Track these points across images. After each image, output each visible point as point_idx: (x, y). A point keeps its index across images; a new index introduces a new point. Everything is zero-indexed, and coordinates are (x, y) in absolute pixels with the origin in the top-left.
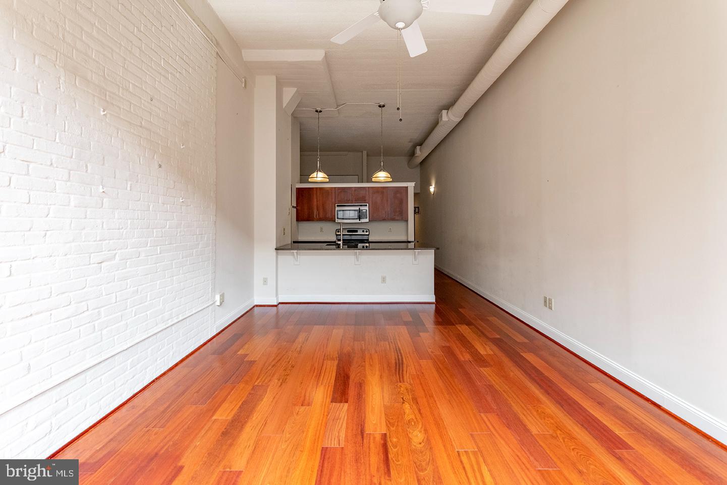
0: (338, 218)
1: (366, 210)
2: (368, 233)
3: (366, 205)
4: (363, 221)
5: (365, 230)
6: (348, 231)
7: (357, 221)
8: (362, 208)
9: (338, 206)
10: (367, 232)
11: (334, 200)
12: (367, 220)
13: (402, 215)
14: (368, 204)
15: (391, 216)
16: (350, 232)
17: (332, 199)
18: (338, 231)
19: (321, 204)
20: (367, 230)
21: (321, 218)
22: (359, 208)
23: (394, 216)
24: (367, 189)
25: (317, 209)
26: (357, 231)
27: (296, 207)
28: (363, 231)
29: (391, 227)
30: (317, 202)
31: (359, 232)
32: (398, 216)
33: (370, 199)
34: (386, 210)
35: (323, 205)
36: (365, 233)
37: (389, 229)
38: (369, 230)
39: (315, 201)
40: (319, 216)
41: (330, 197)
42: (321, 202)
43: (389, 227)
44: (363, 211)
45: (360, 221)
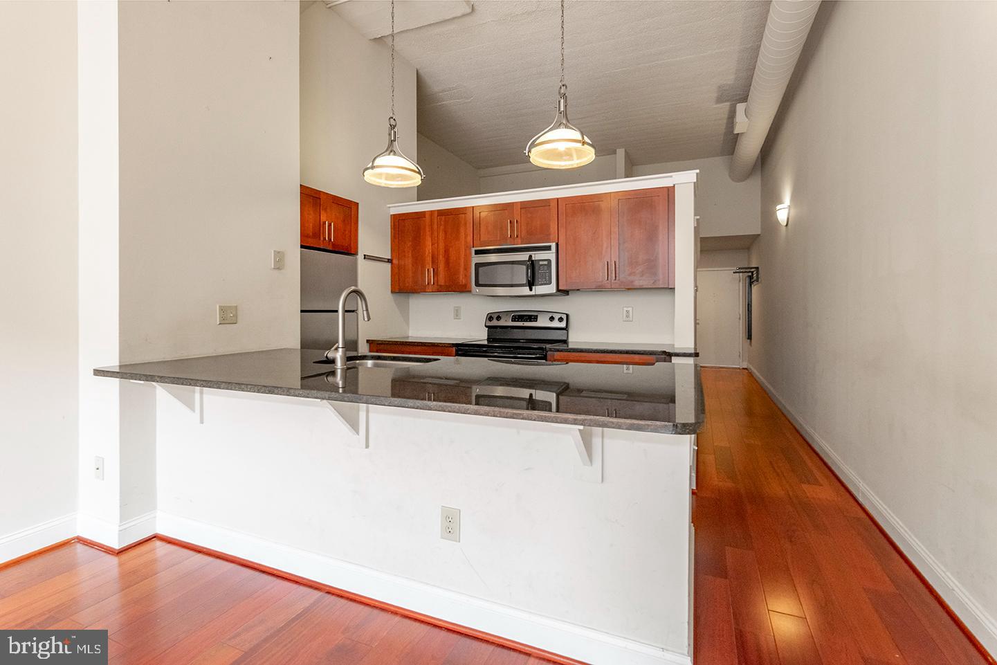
0: (477, 284)
1: (549, 261)
2: (563, 325)
3: (549, 248)
4: (539, 289)
5: (557, 317)
6: (513, 320)
7: (525, 291)
8: (538, 256)
9: (477, 252)
10: (561, 320)
11: (470, 238)
12: (552, 288)
13: (655, 274)
14: (553, 245)
15: (622, 276)
16: (518, 321)
17: (466, 237)
18: (490, 318)
19: (441, 251)
20: (559, 316)
21: (441, 286)
22: (531, 256)
23: (630, 275)
24: (554, 204)
25: (433, 262)
26: (537, 319)
27: (389, 261)
28: (552, 319)
29: (630, 309)
30: (432, 245)
31: (543, 322)
32: (642, 276)
33: (562, 231)
34: (607, 259)
35: (446, 251)
36: (556, 324)
37: (625, 312)
38: (567, 315)
39: (429, 243)
40: (436, 279)
41: (462, 230)
42: (442, 246)
43: (625, 309)
44: (541, 263)
45: (531, 290)
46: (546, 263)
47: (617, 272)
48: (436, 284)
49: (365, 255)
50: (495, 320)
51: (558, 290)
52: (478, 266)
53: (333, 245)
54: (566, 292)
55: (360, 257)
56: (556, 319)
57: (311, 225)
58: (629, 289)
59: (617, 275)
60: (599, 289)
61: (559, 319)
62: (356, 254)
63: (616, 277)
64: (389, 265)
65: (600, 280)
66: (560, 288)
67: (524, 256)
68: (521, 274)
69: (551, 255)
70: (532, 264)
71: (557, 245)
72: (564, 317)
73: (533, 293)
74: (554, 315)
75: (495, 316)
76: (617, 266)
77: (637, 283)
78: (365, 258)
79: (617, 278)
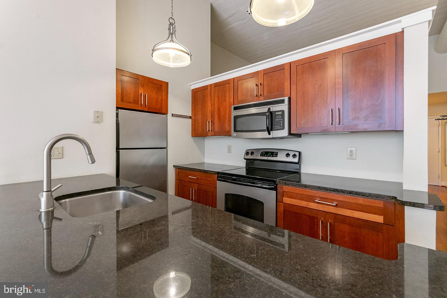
0: (235, 131)
1: (283, 112)
2: (296, 160)
3: (283, 101)
4: (275, 134)
5: (292, 154)
6: (262, 155)
7: (265, 134)
8: (274, 108)
9: (235, 108)
10: (294, 156)
11: (232, 100)
12: (284, 133)
13: (380, 118)
14: (286, 99)
15: (346, 121)
16: (264, 156)
17: (229, 99)
18: (247, 153)
19: (216, 109)
20: (294, 153)
21: (216, 132)
22: (269, 109)
23: (354, 119)
24: (287, 68)
25: (212, 117)
26: (277, 155)
27: (190, 117)
28: (288, 155)
29: (354, 149)
30: (211, 106)
31: (281, 157)
32: (366, 120)
33: (294, 87)
34: (331, 106)
35: (219, 109)
36: (290, 159)
37: (349, 151)
38: (300, 153)
39: (209, 105)
40: (213, 127)
41: (227, 95)
42: (216, 106)
43: (349, 149)
44: (277, 113)
45: (269, 134)
46: (280, 113)
47: (341, 118)
48: (213, 131)
49: (172, 114)
50: (250, 154)
51: (290, 134)
52: (236, 117)
53: (148, 108)
54: (299, 136)
55: (169, 115)
56: (291, 155)
57: (132, 95)
58: (352, 132)
59: (341, 120)
60: (325, 132)
61: (293, 156)
62: (166, 113)
63: (339, 122)
64: (190, 120)
65: (325, 125)
66: (292, 132)
67: (264, 109)
68: (263, 123)
69: (284, 107)
70: (271, 114)
71: (290, 99)
72: (297, 154)
73: (271, 136)
74: (290, 153)
75: (250, 152)
76: (341, 113)
77: (361, 127)
78: (172, 116)
79: (341, 123)
